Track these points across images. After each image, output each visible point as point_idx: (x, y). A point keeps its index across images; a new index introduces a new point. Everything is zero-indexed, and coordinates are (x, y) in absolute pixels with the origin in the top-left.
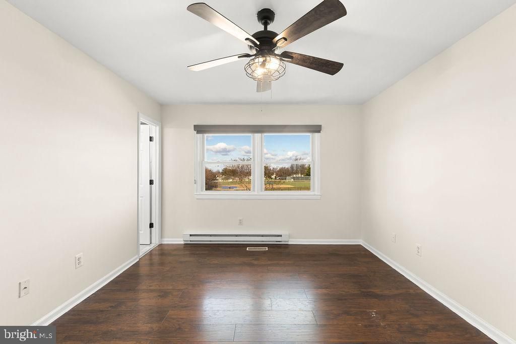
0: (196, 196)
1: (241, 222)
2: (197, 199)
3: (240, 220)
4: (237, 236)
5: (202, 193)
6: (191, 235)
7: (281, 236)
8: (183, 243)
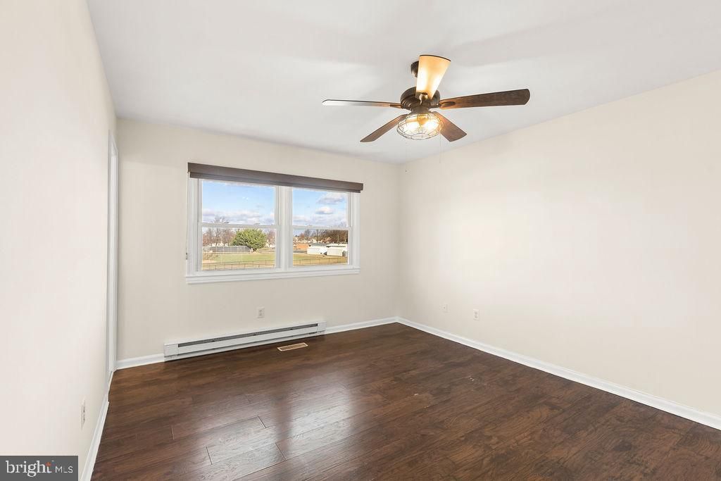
0: (187, 280)
1: (261, 314)
2: (189, 284)
3: (261, 311)
4: (255, 334)
5: (198, 274)
6: (180, 345)
7: (317, 325)
8: (163, 360)
